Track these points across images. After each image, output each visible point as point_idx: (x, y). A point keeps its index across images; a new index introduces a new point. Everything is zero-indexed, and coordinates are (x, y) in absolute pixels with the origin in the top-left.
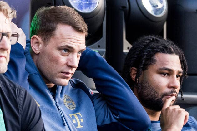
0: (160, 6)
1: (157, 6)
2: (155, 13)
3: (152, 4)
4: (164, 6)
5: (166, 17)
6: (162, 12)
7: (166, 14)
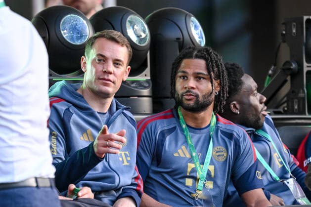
0: (143, 36)
1: (141, 36)
2: (140, 43)
3: (136, 34)
4: (146, 36)
5: (149, 46)
6: (145, 42)
7: (149, 44)
